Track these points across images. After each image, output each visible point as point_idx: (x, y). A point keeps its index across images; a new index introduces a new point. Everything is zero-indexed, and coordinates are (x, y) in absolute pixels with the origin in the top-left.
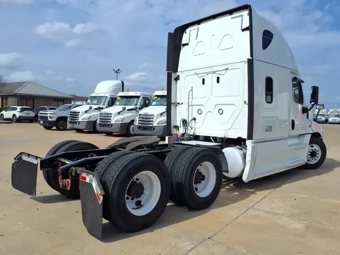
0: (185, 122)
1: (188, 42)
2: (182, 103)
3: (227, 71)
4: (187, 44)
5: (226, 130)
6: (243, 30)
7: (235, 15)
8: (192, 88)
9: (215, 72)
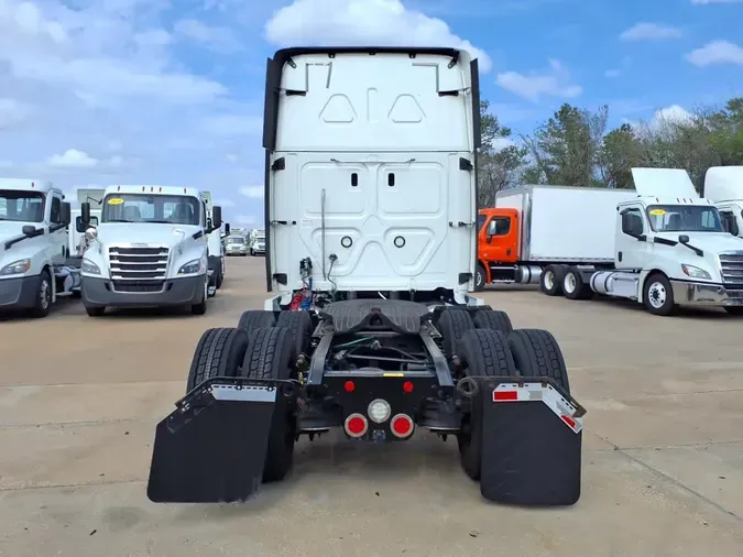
0: (306, 266)
1: (304, 90)
2: (294, 223)
3: (413, 166)
4: (302, 93)
5: (412, 277)
6: (442, 94)
7: (420, 59)
8: (324, 190)
9: (383, 164)
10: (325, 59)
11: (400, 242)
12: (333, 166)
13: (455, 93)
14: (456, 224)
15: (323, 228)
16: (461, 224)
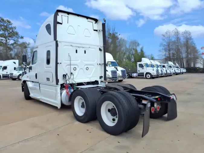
0: (65, 76)
2: (61, 63)
3: (90, 49)
4: (61, 24)
5: (90, 78)
6: (94, 30)
7: (89, 20)
8: (69, 54)
9: (83, 47)
10: (66, 15)
11: (87, 69)
12: (71, 47)
13: (97, 31)
14: (99, 64)
15: (70, 65)
16: (100, 64)
